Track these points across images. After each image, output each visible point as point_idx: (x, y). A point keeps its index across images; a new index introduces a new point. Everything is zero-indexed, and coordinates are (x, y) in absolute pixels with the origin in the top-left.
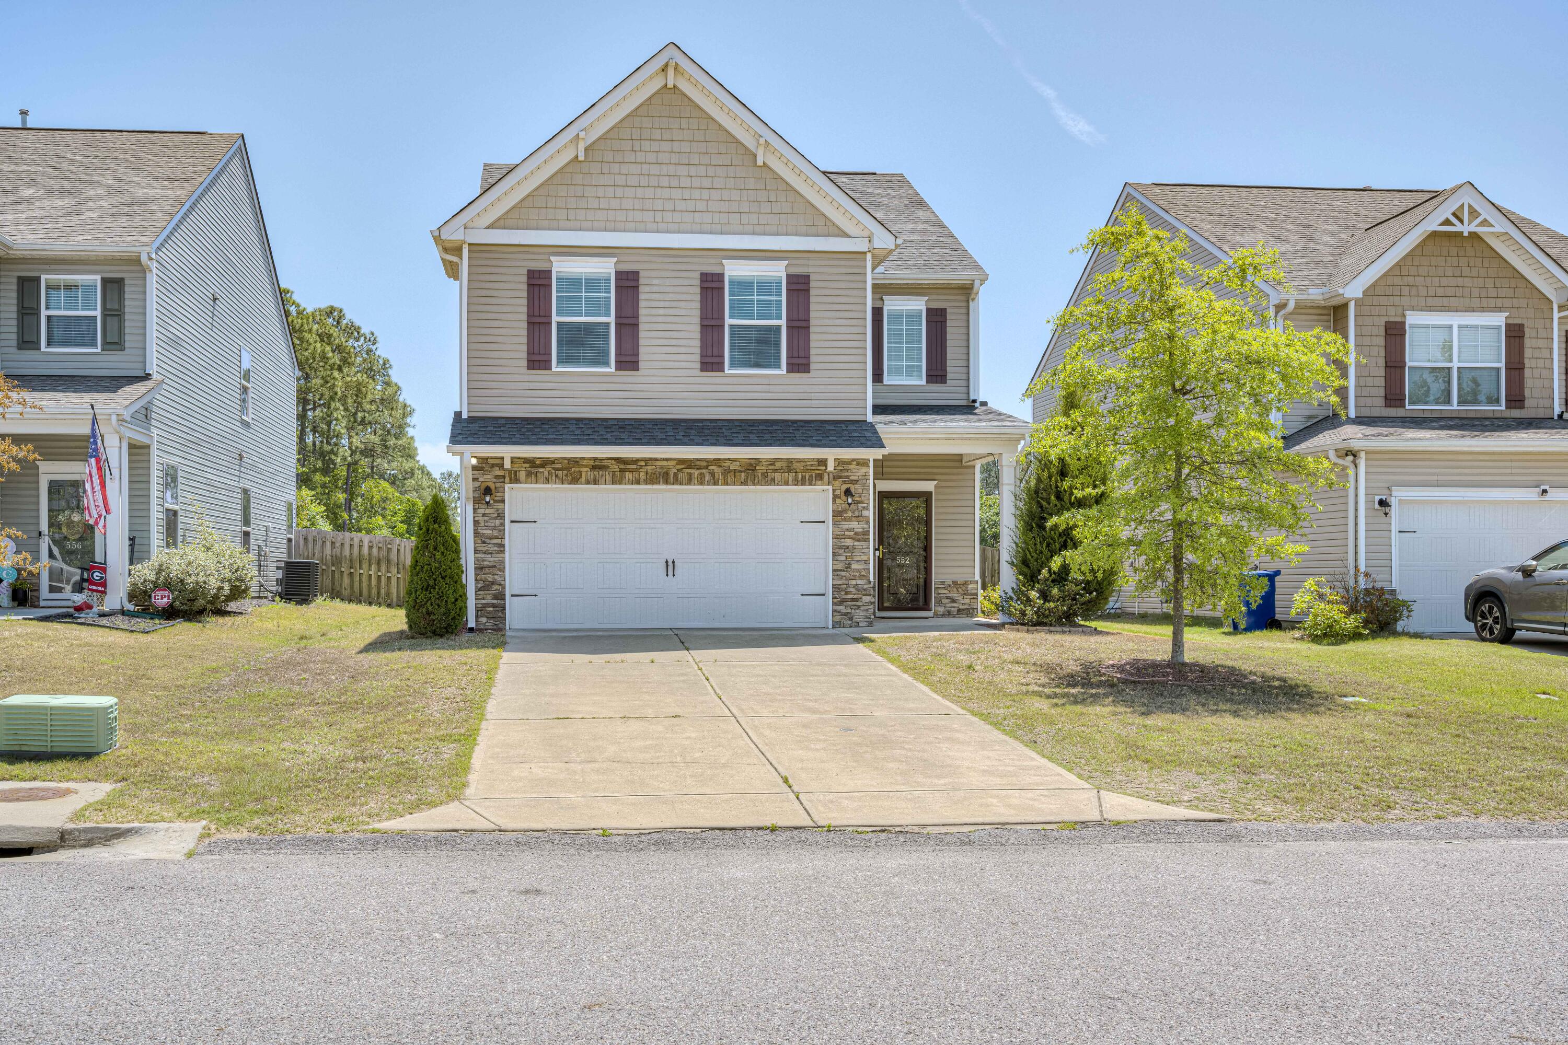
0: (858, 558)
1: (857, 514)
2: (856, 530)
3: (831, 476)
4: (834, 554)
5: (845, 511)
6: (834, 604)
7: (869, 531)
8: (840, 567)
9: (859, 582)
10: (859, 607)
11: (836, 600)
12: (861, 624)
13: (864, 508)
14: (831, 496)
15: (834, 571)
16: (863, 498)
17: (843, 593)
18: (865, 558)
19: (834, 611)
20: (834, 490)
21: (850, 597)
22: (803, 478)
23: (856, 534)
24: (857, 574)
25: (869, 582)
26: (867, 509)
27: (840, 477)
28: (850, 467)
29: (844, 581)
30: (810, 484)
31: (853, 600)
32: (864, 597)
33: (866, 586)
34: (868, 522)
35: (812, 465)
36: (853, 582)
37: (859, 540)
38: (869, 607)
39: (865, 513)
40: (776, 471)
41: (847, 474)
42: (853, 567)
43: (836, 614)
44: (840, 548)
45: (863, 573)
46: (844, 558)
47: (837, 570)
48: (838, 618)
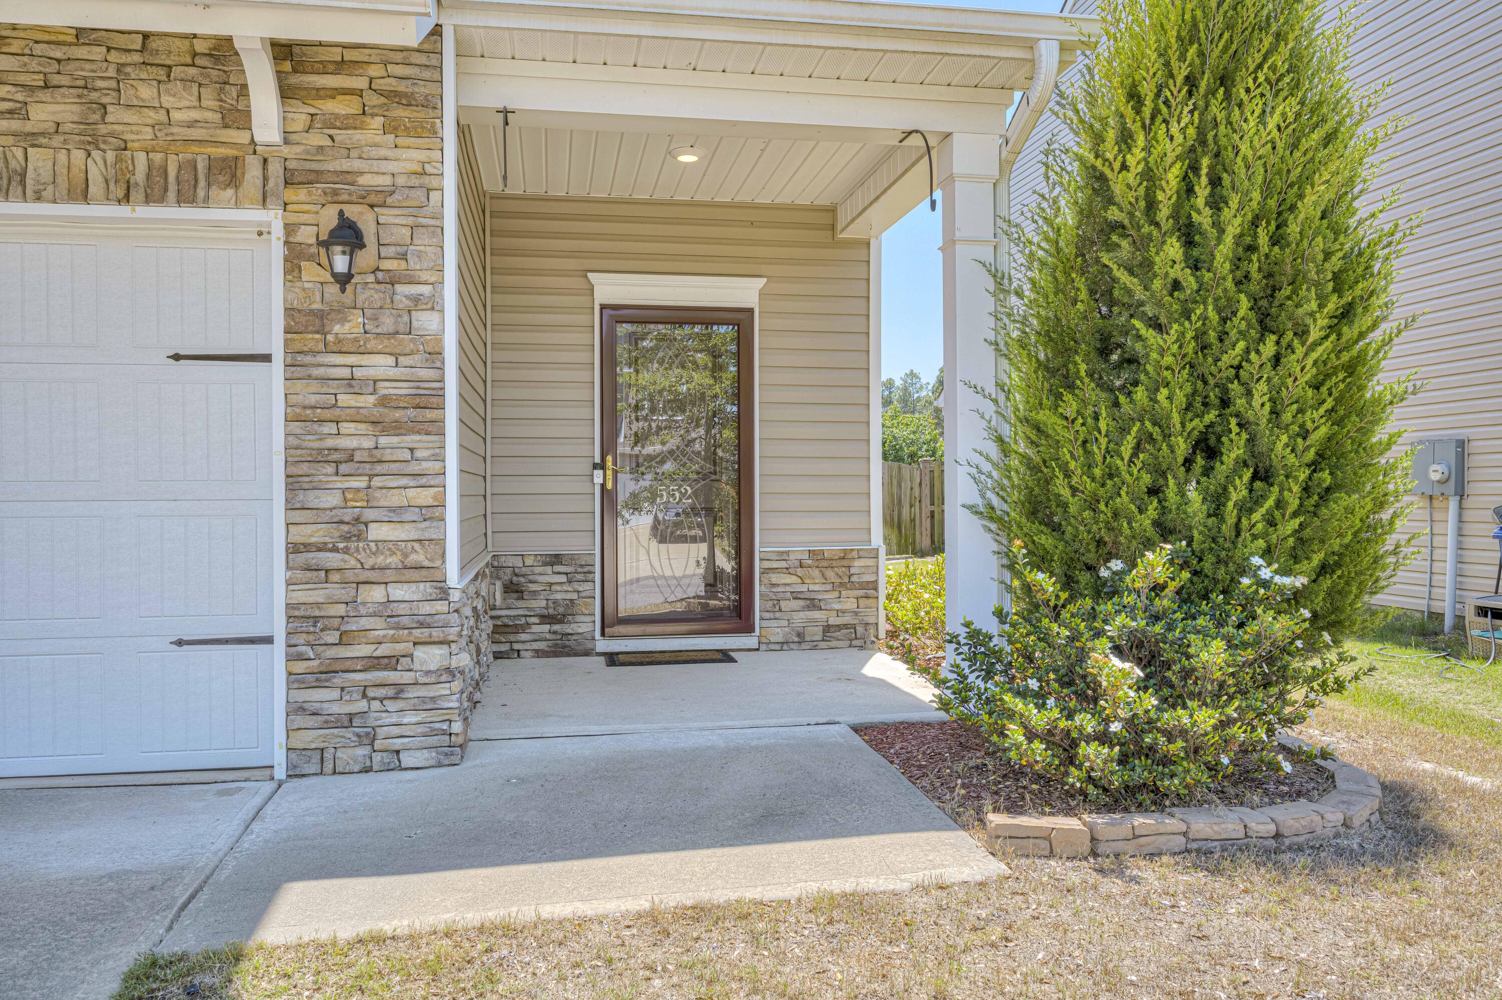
0: (396, 499)
1: (388, 323)
2: (385, 389)
3: (275, 169)
4: (293, 483)
5: (340, 313)
6: (294, 680)
7: (440, 394)
8: (316, 534)
9: (398, 592)
10: (399, 690)
11: (300, 667)
12: (407, 759)
13: (416, 300)
14: (278, 251)
15: (293, 549)
16: (413, 263)
17: (332, 637)
18: (425, 497)
19: (295, 709)
20: (290, 229)
21: (364, 650)
22: (160, 171)
23: (384, 402)
24: (393, 561)
25: (444, 593)
26: (434, 305)
27: (313, 178)
28: (357, 136)
29: (335, 591)
30: (186, 198)
31: (375, 663)
32: (420, 653)
33: (427, 608)
34: (435, 355)
35: (192, 124)
36: (377, 594)
37: (397, 428)
38: (443, 690)
39: (425, 321)
40: (32, 139)
41: (345, 165)
42: (376, 532)
43: (300, 721)
44: (320, 457)
45: (419, 557)
46: (332, 499)
47: (307, 547)
48: (309, 738)
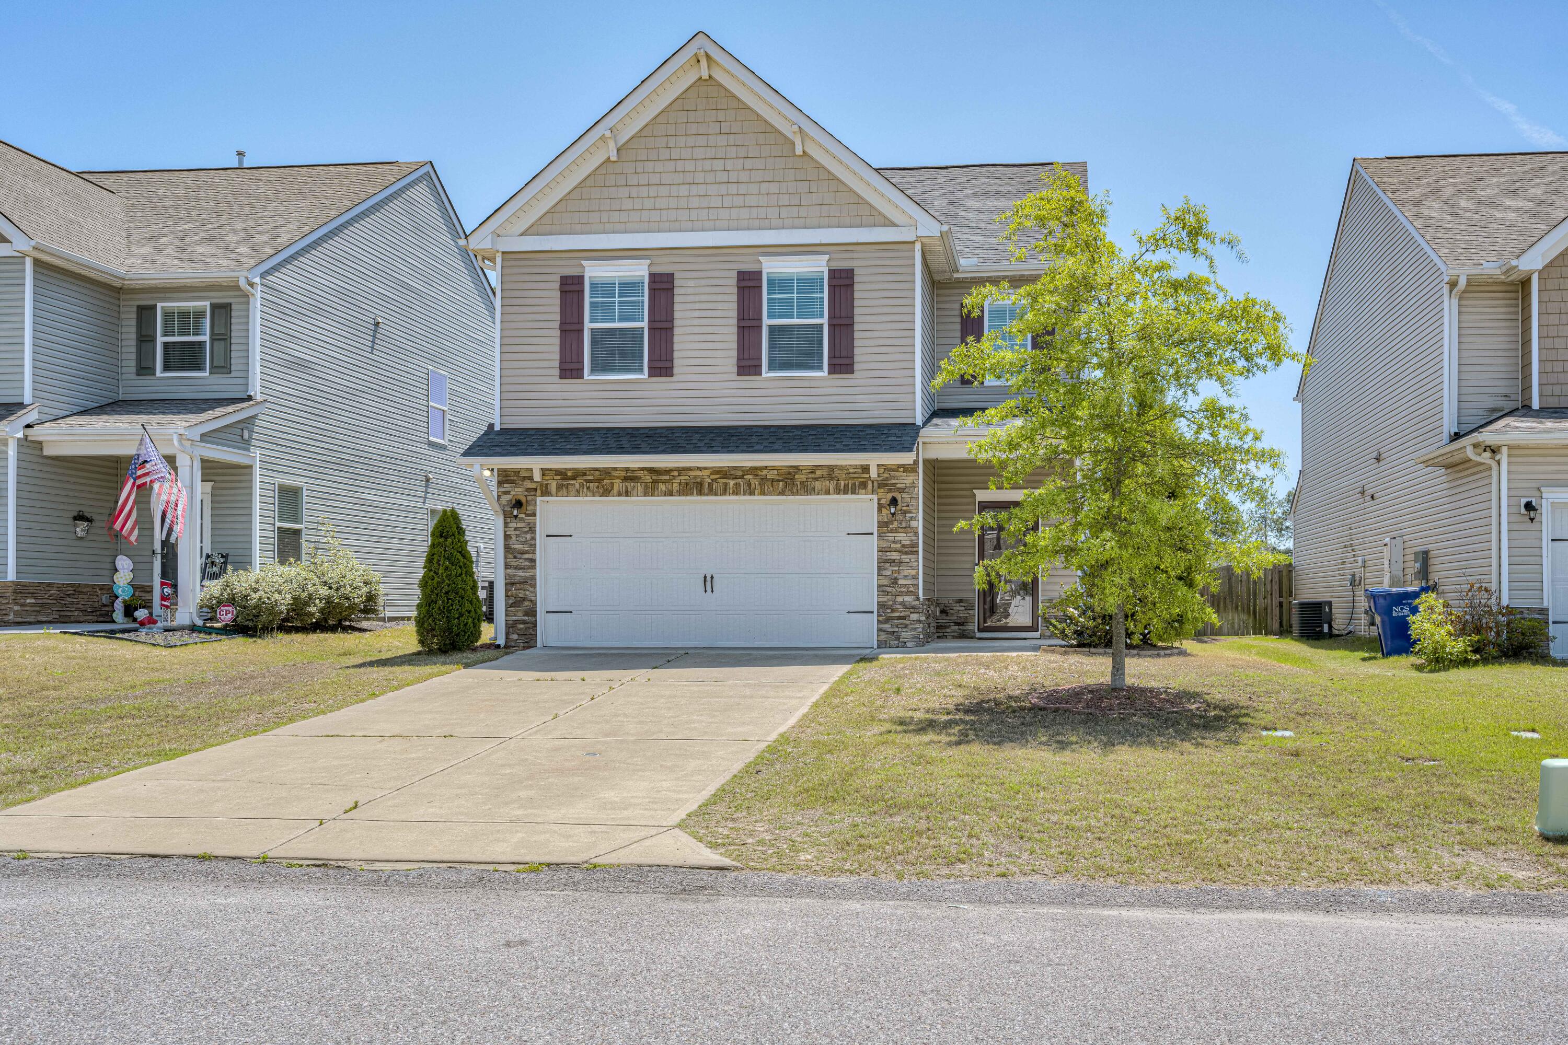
0: (906, 573)
1: (904, 524)
2: (903, 542)
3: (876, 484)
4: (879, 569)
5: (892, 522)
6: (879, 622)
7: (917, 544)
8: (885, 582)
9: (907, 598)
10: (906, 626)
11: (881, 618)
12: (908, 645)
13: (911, 518)
14: (876, 506)
15: (879, 586)
16: (911, 508)
17: (889, 610)
18: (913, 572)
19: (879, 630)
20: (879, 500)
21: (897, 614)
22: (846, 486)
23: (903, 546)
24: (905, 590)
25: (918, 599)
26: (916, 519)
27: (886, 485)
28: (897, 474)
29: (890, 597)
30: (853, 493)
31: (900, 618)
32: (912, 615)
33: (914, 603)
34: (916, 533)
35: (855, 473)
36: (900, 599)
37: (906, 553)
38: (917, 626)
39: (913, 523)
40: (816, 479)
41: (893, 482)
42: (900, 582)
43: (881, 633)
44: (886, 561)
45: (912, 589)
46: (889, 573)
47: (883, 586)
48: (883, 638)
